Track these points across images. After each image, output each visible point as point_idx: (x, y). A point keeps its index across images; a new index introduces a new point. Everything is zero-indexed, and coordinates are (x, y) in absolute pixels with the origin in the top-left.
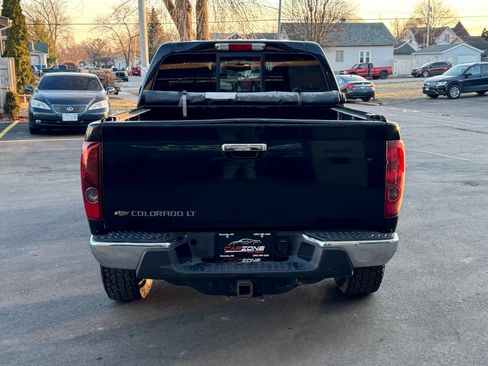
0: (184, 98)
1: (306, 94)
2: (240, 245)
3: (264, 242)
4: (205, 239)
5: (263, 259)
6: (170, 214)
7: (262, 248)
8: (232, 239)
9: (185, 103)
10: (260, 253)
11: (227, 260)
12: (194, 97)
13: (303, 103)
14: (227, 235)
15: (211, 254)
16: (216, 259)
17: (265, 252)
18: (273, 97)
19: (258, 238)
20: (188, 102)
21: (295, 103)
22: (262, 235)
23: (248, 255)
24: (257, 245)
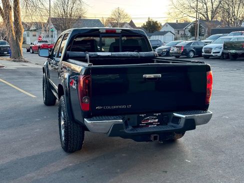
0: (88, 55)
1: (141, 53)
2: (148, 119)
3: (158, 117)
4: (134, 118)
5: (157, 125)
6: (120, 107)
7: (157, 120)
8: (145, 117)
9: (88, 57)
10: (156, 122)
11: (143, 126)
12: (92, 55)
13: (141, 57)
14: (143, 115)
15: (136, 124)
16: (138, 126)
17: (158, 122)
18: (127, 54)
19: (156, 116)
20: (90, 56)
21: (137, 57)
22: (157, 115)
23: (151, 124)
24: (155, 119)
